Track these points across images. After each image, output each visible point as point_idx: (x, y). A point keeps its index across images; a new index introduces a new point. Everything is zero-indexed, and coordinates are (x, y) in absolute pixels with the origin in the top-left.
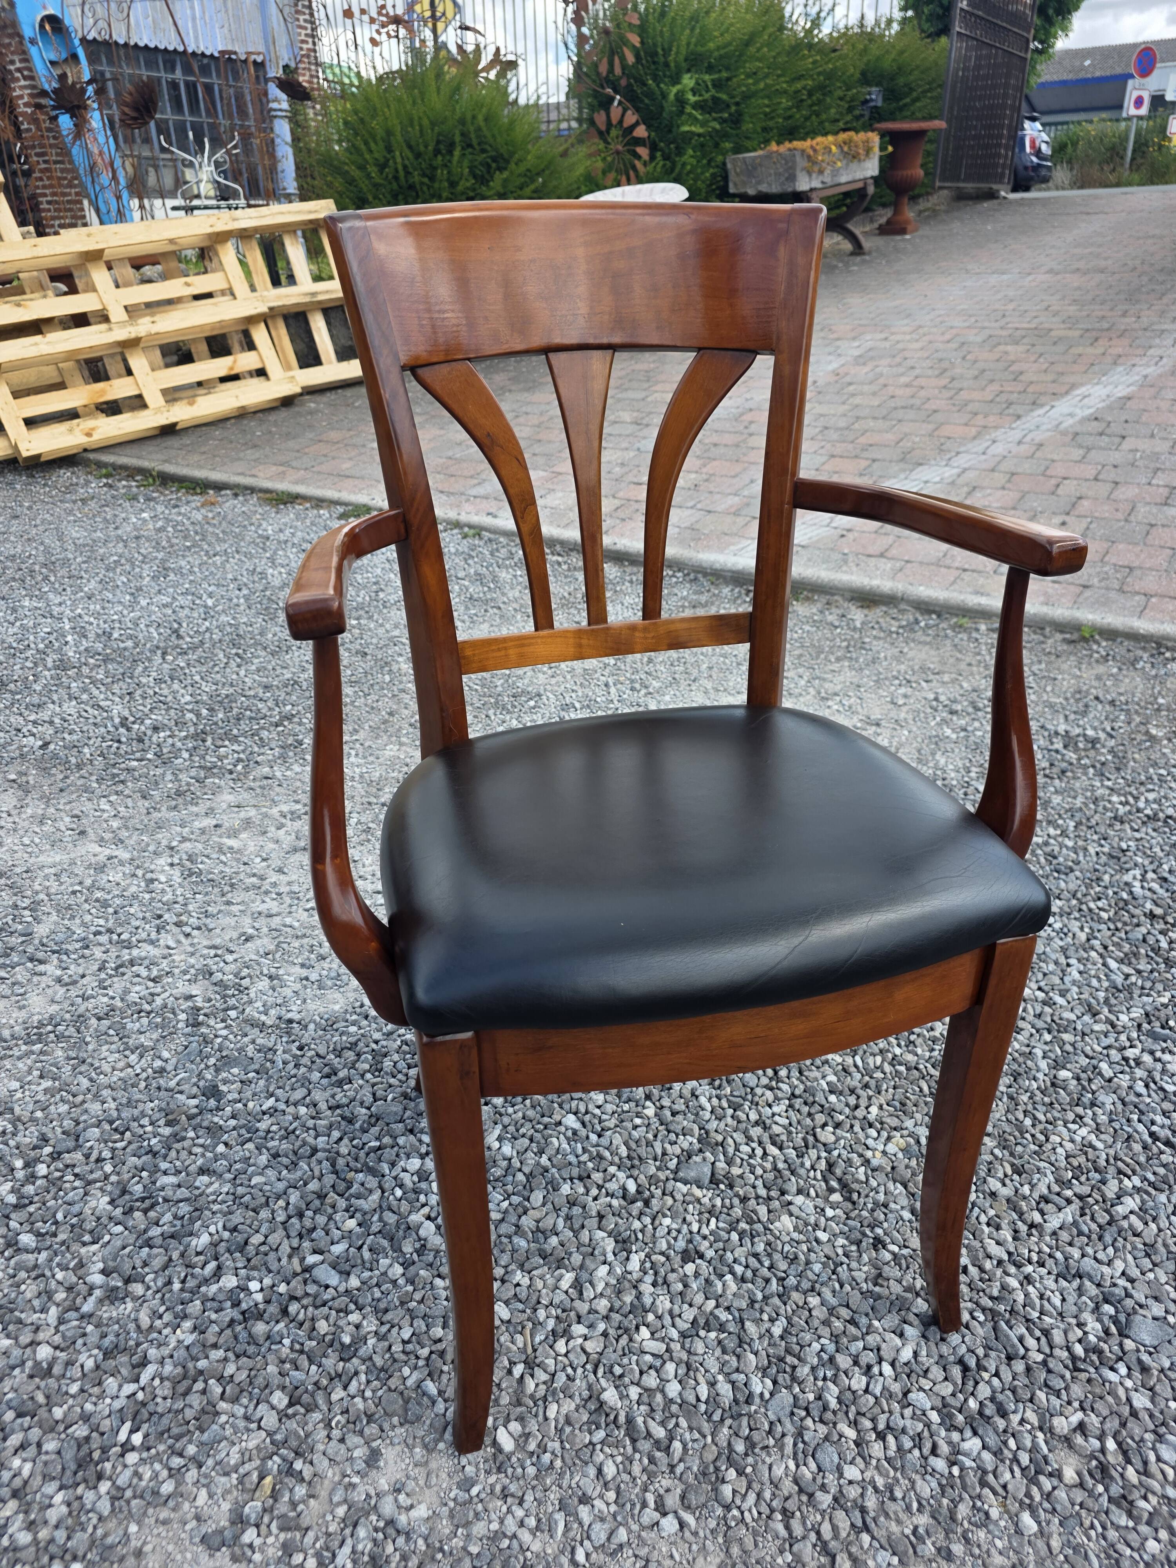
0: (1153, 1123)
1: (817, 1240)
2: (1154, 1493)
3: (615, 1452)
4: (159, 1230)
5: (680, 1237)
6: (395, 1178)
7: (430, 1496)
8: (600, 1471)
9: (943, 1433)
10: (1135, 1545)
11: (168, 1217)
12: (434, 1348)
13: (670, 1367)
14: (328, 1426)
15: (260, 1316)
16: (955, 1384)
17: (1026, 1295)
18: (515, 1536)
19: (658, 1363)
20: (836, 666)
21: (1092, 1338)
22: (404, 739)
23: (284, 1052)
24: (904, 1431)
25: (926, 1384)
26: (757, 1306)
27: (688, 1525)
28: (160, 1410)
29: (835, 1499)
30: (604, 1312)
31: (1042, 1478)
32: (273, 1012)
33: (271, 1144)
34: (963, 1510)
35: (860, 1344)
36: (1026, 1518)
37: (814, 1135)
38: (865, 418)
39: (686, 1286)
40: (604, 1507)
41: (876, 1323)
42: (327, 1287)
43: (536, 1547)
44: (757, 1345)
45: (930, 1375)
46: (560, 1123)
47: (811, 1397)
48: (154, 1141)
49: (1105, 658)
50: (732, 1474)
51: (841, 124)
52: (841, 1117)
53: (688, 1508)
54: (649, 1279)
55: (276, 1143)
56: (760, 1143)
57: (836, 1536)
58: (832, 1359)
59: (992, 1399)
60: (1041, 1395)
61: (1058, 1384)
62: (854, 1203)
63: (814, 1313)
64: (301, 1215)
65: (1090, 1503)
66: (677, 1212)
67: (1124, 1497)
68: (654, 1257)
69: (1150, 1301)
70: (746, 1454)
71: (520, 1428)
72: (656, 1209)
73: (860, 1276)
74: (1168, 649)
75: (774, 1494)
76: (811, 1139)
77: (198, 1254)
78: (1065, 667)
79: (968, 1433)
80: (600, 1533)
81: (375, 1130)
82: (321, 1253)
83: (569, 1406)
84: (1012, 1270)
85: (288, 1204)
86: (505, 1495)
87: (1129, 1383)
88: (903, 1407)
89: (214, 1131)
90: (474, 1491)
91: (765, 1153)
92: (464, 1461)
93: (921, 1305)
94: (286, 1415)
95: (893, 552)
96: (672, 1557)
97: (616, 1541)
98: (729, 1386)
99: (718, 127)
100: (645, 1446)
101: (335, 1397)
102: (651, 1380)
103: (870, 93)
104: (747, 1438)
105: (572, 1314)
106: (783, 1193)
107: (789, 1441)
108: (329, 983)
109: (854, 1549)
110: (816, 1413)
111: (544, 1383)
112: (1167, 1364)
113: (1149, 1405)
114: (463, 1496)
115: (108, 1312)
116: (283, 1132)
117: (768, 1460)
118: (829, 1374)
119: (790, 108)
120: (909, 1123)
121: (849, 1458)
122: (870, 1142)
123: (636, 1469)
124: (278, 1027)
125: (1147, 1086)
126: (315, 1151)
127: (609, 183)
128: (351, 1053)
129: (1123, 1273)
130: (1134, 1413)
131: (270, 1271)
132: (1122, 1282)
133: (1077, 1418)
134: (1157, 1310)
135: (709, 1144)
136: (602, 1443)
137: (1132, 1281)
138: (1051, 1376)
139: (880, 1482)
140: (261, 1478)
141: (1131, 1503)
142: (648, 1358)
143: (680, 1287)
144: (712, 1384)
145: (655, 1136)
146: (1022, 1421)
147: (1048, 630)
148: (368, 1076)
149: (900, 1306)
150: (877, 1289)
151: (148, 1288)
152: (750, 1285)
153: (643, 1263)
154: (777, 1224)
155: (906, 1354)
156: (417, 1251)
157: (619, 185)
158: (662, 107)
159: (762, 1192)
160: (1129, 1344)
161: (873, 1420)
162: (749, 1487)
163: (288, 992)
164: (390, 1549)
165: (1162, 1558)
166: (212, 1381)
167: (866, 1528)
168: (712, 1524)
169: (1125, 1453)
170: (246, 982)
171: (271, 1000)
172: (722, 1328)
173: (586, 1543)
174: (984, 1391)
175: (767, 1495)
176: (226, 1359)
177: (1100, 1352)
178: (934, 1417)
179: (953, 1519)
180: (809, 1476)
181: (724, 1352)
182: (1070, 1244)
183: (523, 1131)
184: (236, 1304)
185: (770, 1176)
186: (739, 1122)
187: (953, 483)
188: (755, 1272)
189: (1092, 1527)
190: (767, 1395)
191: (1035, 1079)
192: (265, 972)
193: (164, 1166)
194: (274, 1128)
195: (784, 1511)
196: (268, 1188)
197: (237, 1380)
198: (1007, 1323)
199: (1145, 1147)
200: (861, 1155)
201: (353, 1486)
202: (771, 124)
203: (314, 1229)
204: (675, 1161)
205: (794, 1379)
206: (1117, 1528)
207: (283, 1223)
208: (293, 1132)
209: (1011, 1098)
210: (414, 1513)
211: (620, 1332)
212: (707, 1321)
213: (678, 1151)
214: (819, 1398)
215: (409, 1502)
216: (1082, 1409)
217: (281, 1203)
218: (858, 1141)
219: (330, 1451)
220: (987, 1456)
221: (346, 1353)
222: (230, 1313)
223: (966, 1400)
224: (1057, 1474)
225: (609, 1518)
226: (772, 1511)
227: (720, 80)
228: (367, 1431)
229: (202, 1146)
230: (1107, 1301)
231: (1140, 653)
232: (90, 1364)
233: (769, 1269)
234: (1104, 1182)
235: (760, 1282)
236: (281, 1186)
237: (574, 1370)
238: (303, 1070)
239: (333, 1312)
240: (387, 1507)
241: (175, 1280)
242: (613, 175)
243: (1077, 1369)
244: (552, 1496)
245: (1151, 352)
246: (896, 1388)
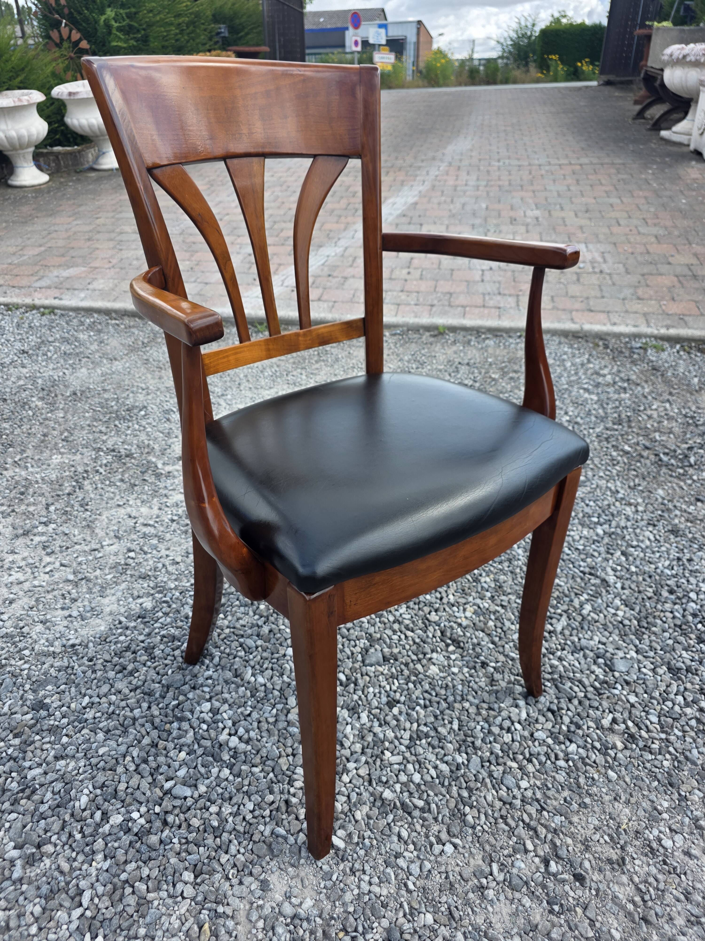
0: (580, 566)
1: (453, 673)
2: (656, 739)
3: (403, 823)
4: (46, 806)
5: (382, 696)
6: (198, 718)
7: (308, 892)
8: (399, 836)
9: (557, 747)
10: (659, 766)
11: (49, 795)
12: (272, 808)
13: (410, 767)
14: (228, 879)
15: (149, 832)
16: (552, 721)
17: (564, 666)
18: (370, 892)
19: (403, 767)
20: (317, 366)
21: (601, 677)
22: (62, 450)
23: (80, 666)
24: (539, 754)
25: (539, 726)
26: (440, 717)
27: (459, 845)
28: (108, 916)
29: (522, 801)
30: (360, 751)
31: (609, 751)
32: (56, 643)
33: (101, 725)
34: (582, 780)
35: (500, 718)
36: (611, 773)
37: (427, 619)
38: (279, 222)
39: (398, 720)
40: (410, 855)
41: (502, 705)
42: (185, 798)
43: (385, 892)
44: (449, 738)
45: (540, 721)
46: (285, 655)
47: (488, 754)
48: (10, 751)
49: (454, 342)
50: (467, 809)
51: (207, 46)
52: (437, 605)
53: (454, 836)
54: (376, 724)
55: (105, 723)
56: (401, 632)
57: (531, 819)
58: (490, 732)
59: (571, 722)
60: (591, 711)
61: (596, 704)
62: (462, 648)
63: (470, 711)
64: (145, 761)
65: (633, 754)
66: (374, 683)
67: (645, 746)
68: (373, 711)
69: (616, 651)
70: (470, 797)
71: (344, 832)
72: (362, 685)
73: (482, 684)
74: (483, 333)
75: (492, 811)
76: (427, 622)
77: (84, 810)
78: (437, 349)
79: (568, 743)
80: (415, 869)
81: (170, 694)
82: (172, 779)
83: (366, 809)
84: (551, 656)
85: (133, 758)
86: (353, 872)
87: (625, 693)
88: (533, 742)
89: (53, 730)
90: (334, 878)
91: (406, 637)
92: (319, 864)
93: (518, 689)
94: (197, 884)
95: (325, 297)
96: (458, 865)
97: (425, 870)
98: (445, 765)
99: (135, 43)
100: (416, 813)
101: (223, 860)
102: (403, 778)
103: (220, 28)
104: (466, 788)
105: (344, 758)
106: (425, 654)
107: (488, 780)
108: (89, 615)
109: (543, 821)
110: (494, 762)
111: (345, 802)
112: (635, 678)
113: (637, 699)
114: (329, 884)
115: (33, 872)
116: (106, 715)
117: (482, 795)
118: (492, 739)
119: (176, 34)
120: (471, 599)
121: (519, 778)
122: (457, 614)
123: (418, 827)
124: (65, 652)
125: (569, 549)
126: (134, 719)
127: (70, 78)
128: (128, 654)
129: (599, 642)
130: (632, 706)
131: (141, 803)
132: (600, 646)
133: (611, 716)
134: (621, 654)
135: (374, 640)
136: (393, 821)
137: (604, 644)
138: (591, 702)
139: (538, 783)
140: (200, 928)
141: (649, 747)
142: (396, 767)
143: (395, 722)
144: (436, 767)
145: (343, 645)
146: (588, 728)
147: (421, 331)
148: (149, 663)
149: (509, 692)
150: (495, 688)
151: (55, 845)
152: (431, 708)
153: (368, 717)
154: (430, 671)
155: (524, 715)
156: (232, 757)
157: (76, 80)
158: (96, 29)
159: (414, 657)
160: (617, 674)
161: (522, 754)
162: (479, 812)
163: (60, 628)
164: (301, 932)
165: (672, 767)
166: (137, 884)
167: (543, 809)
168: (470, 839)
169: (637, 725)
170: (26, 630)
171: (51, 637)
172: (427, 736)
173: (410, 877)
174: (566, 720)
175: (490, 812)
176: (139, 868)
177: (606, 682)
178: (550, 741)
179: (579, 787)
180: (505, 794)
181: (434, 748)
182: (571, 635)
183: (265, 666)
184: (128, 831)
185: (414, 647)
186: (385, 624)
187: (343, 256)
188: (430, 701)
189: (639, 765)
190: (466, 762)
191: (519, 559)
192: (37, 620)
193: (27, 764)
194: (99, 714)
195: (502, 817)
196: (114, 752)
197: (153, 876)
198: (561, 683)
199: (582, 579)
200: (455, 622)
201: (261, 907)
202: (166, 44)
203: (159, 766)
204: (360, 655)
205: (475, 748)
206: (648, 761)
207: (135, 771)
208: (113, 713)
209: (512, 572)
210: (305, 906)
211: (374, 758)
212: (417, 735)
213: (359, 650)
214: (492, 753)
215: (299, 901)
216: (610, 712)
217: (128, 758)
218: (450, 616)
219: (237, 893)
220: (581, 750)
221: (217, 832)
222: (126, 839)
223: (560, 727)
224: (614, 747)
225: (416, 860)
226: (496, 819)
227: (130, 13)
228: (254, 871)
229: (49, 742)
230: (598, 657)
231: (469, 337)
232: (37, 910)
233: (436, 696)
234: (572, 601)
235: (436, 705)
236: (123, 748)
237: (359, 788)
238: (99, 673)
239: (198, 811)
240: (288, 909)
241: (75, 833)
242: (70, 74)
243: (600, 694)
244: (380, 862)
245: (418, 178)
246: (526, 734)
